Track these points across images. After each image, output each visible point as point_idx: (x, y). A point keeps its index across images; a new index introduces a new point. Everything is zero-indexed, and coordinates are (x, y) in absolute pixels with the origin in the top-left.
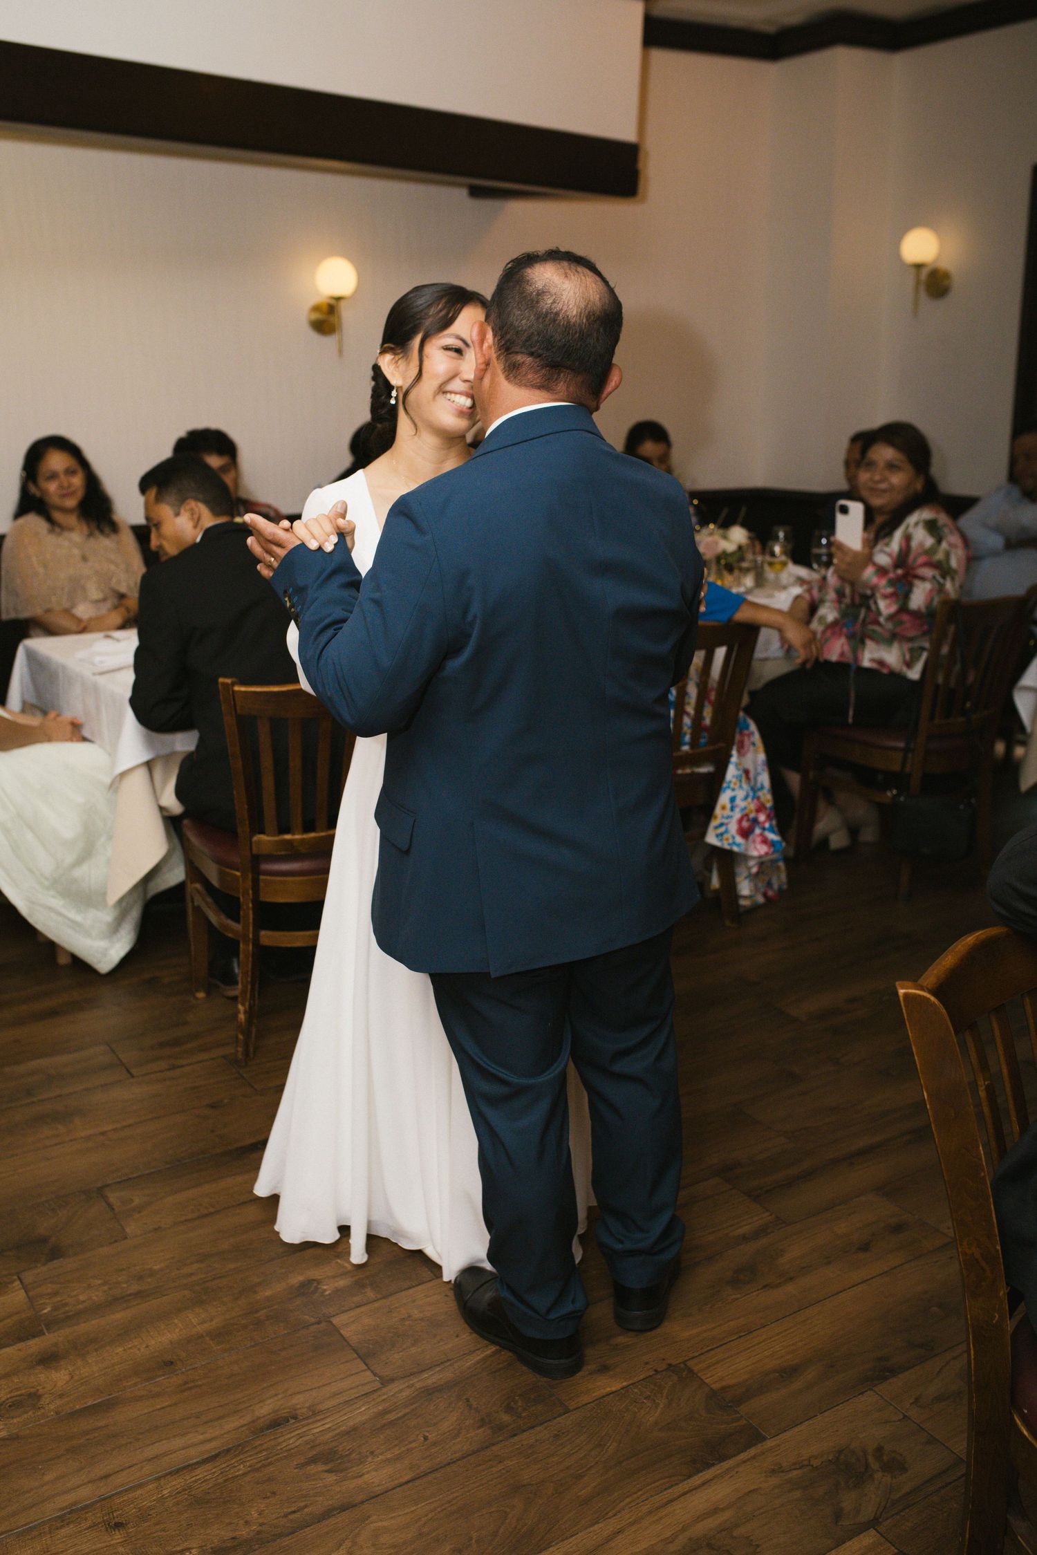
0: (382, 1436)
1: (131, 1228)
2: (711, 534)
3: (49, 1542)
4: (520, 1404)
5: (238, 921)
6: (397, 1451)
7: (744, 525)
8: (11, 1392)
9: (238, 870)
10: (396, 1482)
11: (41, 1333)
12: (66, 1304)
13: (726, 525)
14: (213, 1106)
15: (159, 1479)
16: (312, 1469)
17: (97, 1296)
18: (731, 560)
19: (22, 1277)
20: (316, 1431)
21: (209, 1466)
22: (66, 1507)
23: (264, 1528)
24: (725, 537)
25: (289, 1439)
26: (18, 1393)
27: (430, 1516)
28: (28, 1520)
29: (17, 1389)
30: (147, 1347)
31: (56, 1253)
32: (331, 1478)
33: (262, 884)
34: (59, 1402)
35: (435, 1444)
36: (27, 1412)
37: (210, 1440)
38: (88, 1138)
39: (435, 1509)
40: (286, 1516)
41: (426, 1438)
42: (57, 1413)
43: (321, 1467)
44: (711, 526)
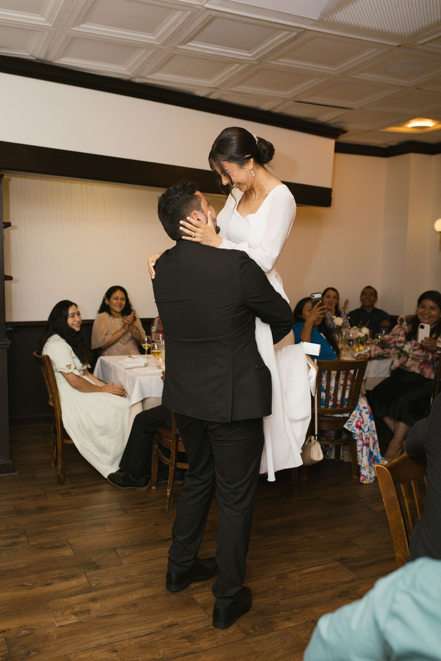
0: (207, 633)
1: (124, 562)
2: (355, 330)
3: (92, 654)
4: (257, 627)
5: (170, 459)
6: (212, 638)
8: (81, 608)
9: (171, 440)
10: (211, 647)
11: (92, 592)
12: (101, 584)
14: (156, 525)
15: (129, 639)
16: (182, 640)
17: (111, 582)
19: (86, 574)
20: (185, 629)
21: (147, 636)
22: (98, 644)
23: (164, 656)
24: (360, 331)
25: (176, 631)
26: (84, 609)
27: (222, 658)
28: (85, 647)
30: (128, 599)
31: (98, 567)
32: (188, 644)
33: (179, 445)
34: (97, 613)
35: (225, 637)
36: (86, 615)
37: (148, 629)
38: (111, 532)
39: (224, 656)
40: (172, 653)
41: (223, 635)
42: (96, 616)
43: (185, 640)
44: (355, 327)
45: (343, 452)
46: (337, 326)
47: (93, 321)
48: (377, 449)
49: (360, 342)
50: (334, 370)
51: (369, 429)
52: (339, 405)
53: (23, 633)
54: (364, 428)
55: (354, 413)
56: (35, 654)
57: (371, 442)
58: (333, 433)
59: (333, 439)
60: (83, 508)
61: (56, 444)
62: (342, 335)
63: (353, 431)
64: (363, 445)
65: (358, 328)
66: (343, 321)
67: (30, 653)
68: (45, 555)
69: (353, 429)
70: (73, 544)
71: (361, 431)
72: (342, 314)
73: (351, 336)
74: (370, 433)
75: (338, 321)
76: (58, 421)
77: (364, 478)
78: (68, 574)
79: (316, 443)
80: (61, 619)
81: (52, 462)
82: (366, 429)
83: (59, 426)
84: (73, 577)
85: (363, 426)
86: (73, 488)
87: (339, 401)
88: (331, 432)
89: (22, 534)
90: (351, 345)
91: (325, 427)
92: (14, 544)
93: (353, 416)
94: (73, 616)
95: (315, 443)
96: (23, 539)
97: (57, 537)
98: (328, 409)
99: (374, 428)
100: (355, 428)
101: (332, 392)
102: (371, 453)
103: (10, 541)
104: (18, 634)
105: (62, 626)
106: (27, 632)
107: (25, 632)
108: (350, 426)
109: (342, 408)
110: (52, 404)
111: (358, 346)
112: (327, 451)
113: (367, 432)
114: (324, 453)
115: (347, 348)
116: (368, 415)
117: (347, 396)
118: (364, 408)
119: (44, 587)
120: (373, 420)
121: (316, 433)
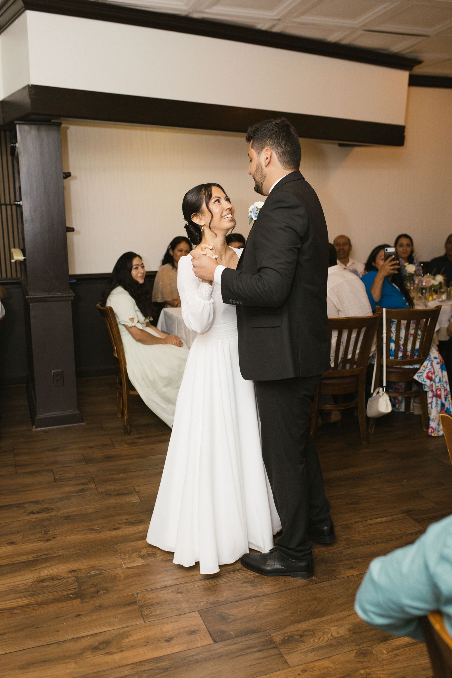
0: (270, 578)
2: (429, 277)
3: (158, 594)
4: (320, 574)
6: (275, 583)
7: (442, 275)
8: (147, 552)
10: (273, 592)
13: (435, 275)
15: (194, 581)
16: (245, 585)
18: (436, 288)
20: (248, 574)
22: (164, 585)
23: (228, 599)
24: (434, 279)
25: (239, 575)
26: (150, 553)
28: (152, 587)
29: (149, 551)
32: (252, 588)
34: (162, 556)
35: (288, 583)
36: (152, 558)
39: (286, 601)
40: (235, 597)
41: (285, 581)
42: (162, 560)
43: (248, 585)
44: (428, 274)
45: (413, 405)
46: (410, 274)
47: (156, 272)
48: (449, 401)
49: (434, 291)
50: (404, 320)
51: (440, 380)
52: (409, 356)
53: (92, 573)
54: (435, 379)
55: (425, 363)
56: (104, 593)
57: (443, 394)
58: (403, 385)
59: (403, 391)
60: (149, 457)
61: (121, 395)
62: (414, 283)
63: (423, 383)
64: (433, 396)
65: (431, 275)
66: (416, 269)
67: (99, 591)
68: (113, 501)
69: (423, 381)
70: (139, 492)
71: (432, 382)
72: (415, 261)
73: (424, 284)
74: (441, 384)
75: (411, 268)
76: (123, 371)
77: (433, 431)
78: (135, 519)
79: (385, 394)
80: (129, 561)
81: (118, 413)
82: (437, 380)
83: (125, 377)
84: (139, 523)
85: (433, 377)
86: (139, 438)
87: (409, 352)
88: (400, 384)
89: (90, 481)
90: (424, 294)
91: (394, 378)
92: (83, 490)
93: (424, 367)
94: (140, 559)
95: (383, 394)
96: (92, 486)
97: (124, 485)
98: (397, 360)
99: (446, 379)
100: (425, 380)
101: (402, 342)
102: (443, 405)
103: (80, 488)
104: (88, 573)
105: (129, 568)
106: (97, 572)
107: (94, 572)
108: (420, 377)
109: (412, 359)
110: (117, 356)
111: (432, 296)
112: (397, 403)
113: (438, 383)
114: (393, 406)
115: (420, 297)
116: (439, 366)
117: (417, 346)
118: (435, 358)
119: (112, 531)
120: (445, 370)
121: (384, 385)
